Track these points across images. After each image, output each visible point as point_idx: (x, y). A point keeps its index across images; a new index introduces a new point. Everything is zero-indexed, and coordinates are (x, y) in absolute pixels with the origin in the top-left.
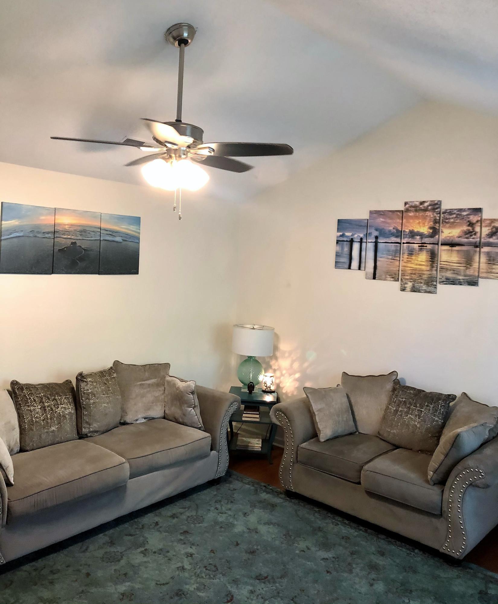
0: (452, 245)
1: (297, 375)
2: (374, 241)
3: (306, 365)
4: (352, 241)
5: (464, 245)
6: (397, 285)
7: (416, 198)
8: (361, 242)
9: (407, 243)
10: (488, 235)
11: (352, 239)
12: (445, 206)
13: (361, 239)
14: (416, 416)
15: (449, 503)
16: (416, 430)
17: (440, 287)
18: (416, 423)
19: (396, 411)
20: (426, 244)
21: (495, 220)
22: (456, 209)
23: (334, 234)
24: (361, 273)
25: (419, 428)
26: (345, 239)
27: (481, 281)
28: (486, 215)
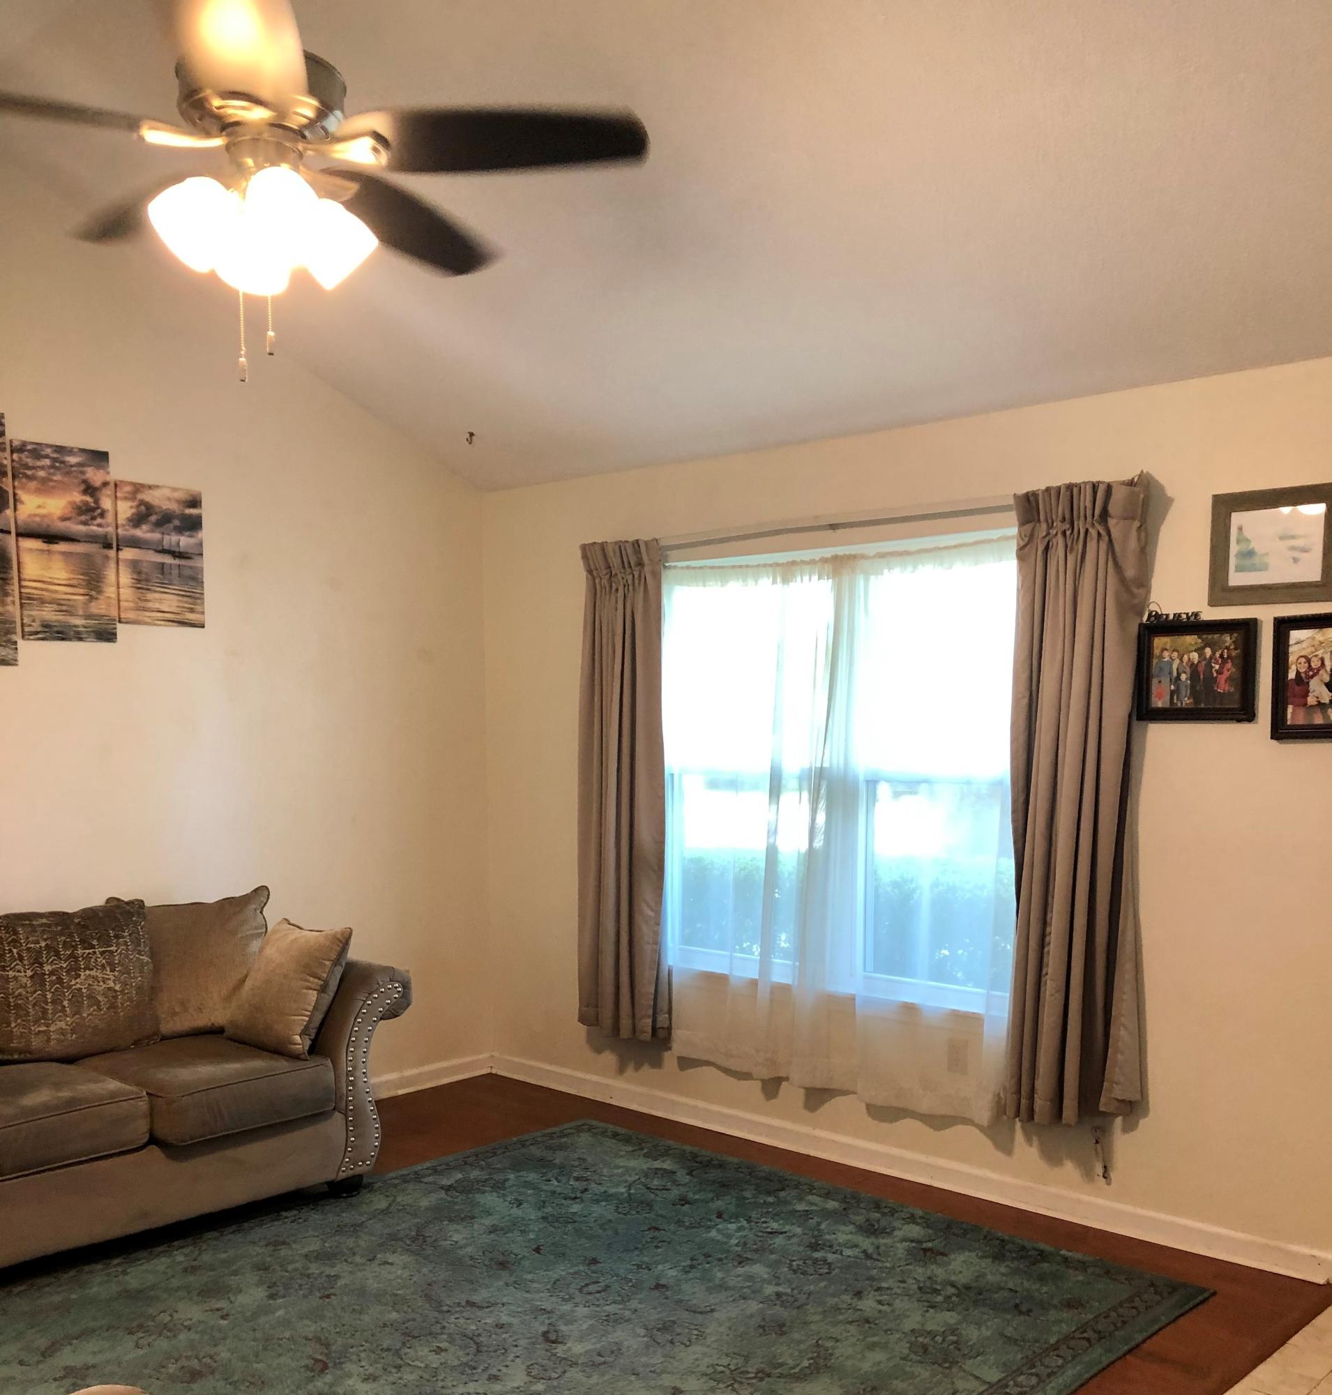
0: (50, 538)
5: (79, 541)
10: (130, 520)
12: (16, 433)
17: (27, 649)
21: (143, 486)
22: (51, 446)
27: (121, 629)
28: (119, 471)
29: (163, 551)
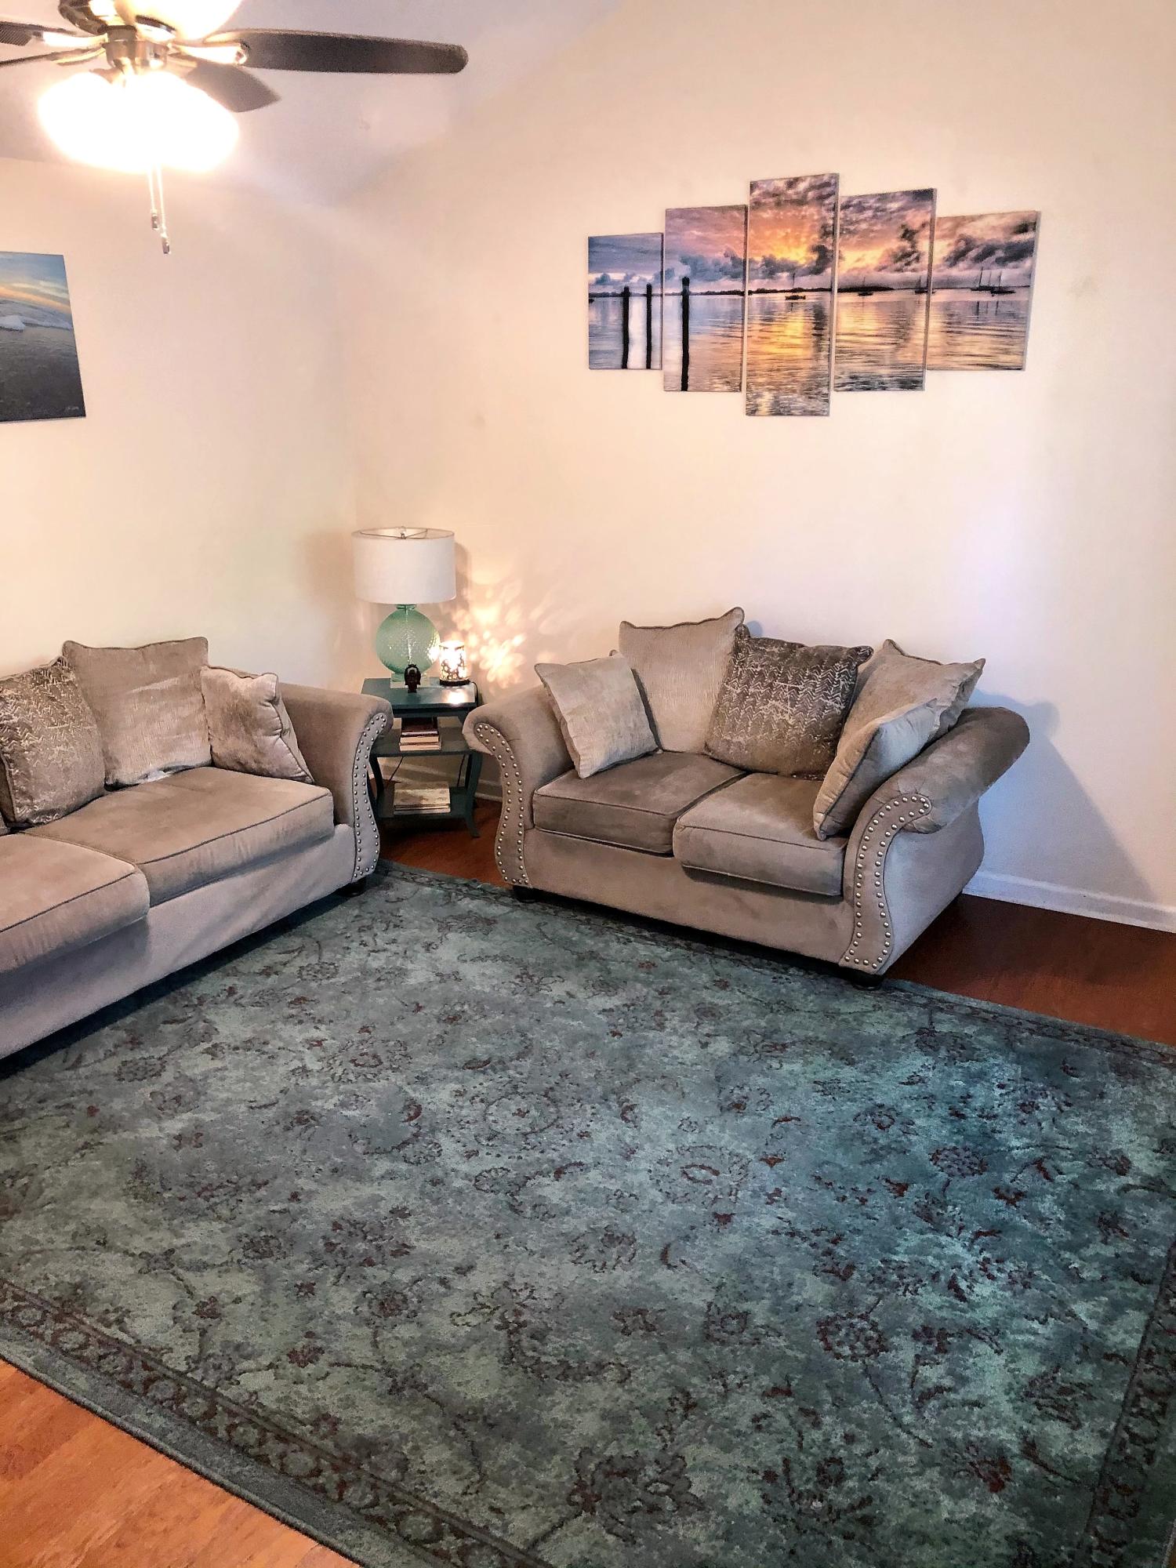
0: (865, 290)
1: (518, 640)
2: (680, 290)
3: (536, 613)
4: (626, 295)
5: (892, 289)
6: (738, 400)
7: (776, 170)
8: (649, 295)
9: (759, 291)
11: (627, 289)
12: (848, 190)
13: (649, 288)
14: (786, 700)
15: (857, 870)
16: (786, 730)
17: (839, 400)
18: (787, 717)
19: (744, 695)
20: (801, 290)
21: (964, 218)
22: (873, 196)
23: (581, 279)
24: (654, 377)
25: (793, 726)
26: (609, 290)
27: (930, 378)
28: (945, 207)
29: (981, 289)
